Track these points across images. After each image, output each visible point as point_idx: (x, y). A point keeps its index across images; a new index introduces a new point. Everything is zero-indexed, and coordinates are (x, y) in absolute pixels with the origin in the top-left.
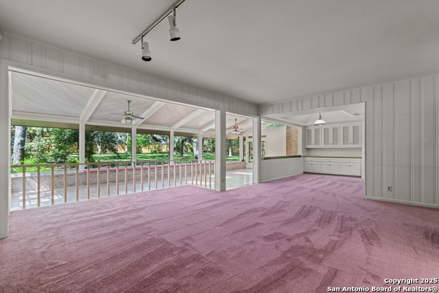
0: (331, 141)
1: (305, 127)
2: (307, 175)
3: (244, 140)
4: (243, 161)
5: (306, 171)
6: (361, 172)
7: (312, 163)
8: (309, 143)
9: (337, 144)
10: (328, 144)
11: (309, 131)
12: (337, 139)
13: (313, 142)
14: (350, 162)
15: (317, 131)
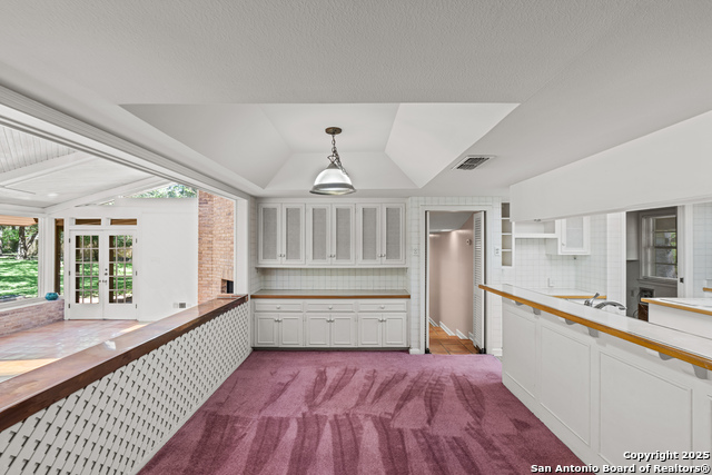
0: (331, 248)
1: (256, 201)
2: (267, 358)
3: (59, 228)
4: (52, 298)
5: (262, 342)
6: (408, 335)
7: (281, 316)
8: (270, 252)
9: (347, 257)
10: (323, 256)
11: (270, 215)
12: (348, 243)
13: (281, 248)
14: (382, 310)
15: (293, 215)
